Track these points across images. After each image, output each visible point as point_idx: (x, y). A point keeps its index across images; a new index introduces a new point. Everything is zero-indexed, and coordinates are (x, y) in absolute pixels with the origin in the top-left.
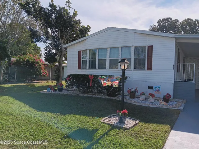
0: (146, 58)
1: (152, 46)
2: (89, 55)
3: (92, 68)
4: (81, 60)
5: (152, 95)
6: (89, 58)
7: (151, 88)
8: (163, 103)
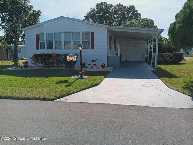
0: (90, 41)
1: (93, 32)
2: (47, 38)
3: (50, 48)
4: (39, 42)
5: (95, 65)
6: (47, 40)
7: (93, 61)
8: (102, 69)
